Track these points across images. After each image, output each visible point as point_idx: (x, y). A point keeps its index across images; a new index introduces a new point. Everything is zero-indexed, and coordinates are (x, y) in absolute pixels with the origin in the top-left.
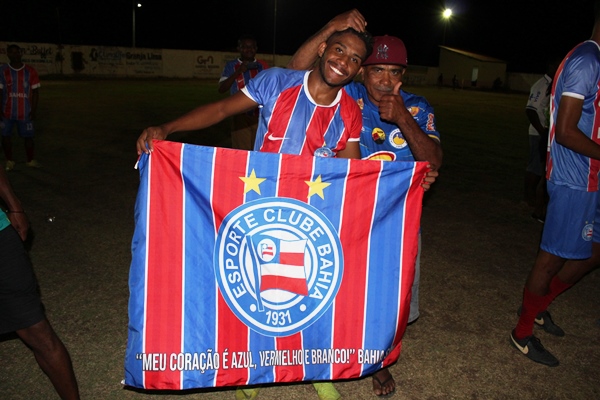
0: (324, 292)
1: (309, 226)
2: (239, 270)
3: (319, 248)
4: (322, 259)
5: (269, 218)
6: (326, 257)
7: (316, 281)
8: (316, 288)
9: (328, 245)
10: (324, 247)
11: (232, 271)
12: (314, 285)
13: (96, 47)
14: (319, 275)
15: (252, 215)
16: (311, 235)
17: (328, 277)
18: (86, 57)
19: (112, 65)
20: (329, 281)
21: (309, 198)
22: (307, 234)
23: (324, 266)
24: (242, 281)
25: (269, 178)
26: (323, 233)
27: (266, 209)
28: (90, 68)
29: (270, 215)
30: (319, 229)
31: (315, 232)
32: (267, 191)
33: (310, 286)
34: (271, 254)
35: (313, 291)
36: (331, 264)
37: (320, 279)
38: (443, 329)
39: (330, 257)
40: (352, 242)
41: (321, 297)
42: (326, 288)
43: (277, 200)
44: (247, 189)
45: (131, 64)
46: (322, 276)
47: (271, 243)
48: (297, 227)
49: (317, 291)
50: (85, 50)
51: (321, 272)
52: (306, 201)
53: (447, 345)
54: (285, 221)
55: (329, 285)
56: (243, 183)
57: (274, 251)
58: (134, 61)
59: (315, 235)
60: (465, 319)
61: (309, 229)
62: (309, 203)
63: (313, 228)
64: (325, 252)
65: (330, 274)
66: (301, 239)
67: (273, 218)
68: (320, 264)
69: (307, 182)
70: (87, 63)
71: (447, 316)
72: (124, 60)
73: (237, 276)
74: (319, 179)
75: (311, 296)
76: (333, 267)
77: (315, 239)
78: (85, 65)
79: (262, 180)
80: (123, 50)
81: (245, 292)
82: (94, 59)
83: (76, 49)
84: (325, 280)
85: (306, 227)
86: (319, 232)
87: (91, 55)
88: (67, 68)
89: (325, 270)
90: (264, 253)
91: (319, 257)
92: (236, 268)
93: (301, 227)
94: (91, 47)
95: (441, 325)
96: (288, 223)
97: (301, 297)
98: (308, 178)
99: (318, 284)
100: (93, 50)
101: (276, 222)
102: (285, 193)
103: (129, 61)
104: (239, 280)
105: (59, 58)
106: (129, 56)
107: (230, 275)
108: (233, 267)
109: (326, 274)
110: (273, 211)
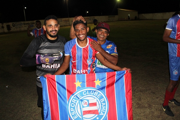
0: (104, 113)
1: (97, 94)
2: (75, 111)
3: (101, 100)
4: (102, 103)
5: (85, 94)
6: (103, 102)
7: (101, 110)
8: (101, 112)
9: (103, 99)
10: (102, 99)
11: (73, 111)
12: (101, 111)
13: (14, 23)
14: (102, 108)
15: (79, 94)
16: (98, 96)
17: (105, 108)
18: (11, 26)
19: (20, 27)
20: (105, 109)
21: (96, 86)
22: (96, 96)
23: (103, 105)
24: (76, 114)
25: (83, 82)
26: (101, 95)
27: (83, 91)
28: (13, 29)
29: (85, 93)
30: (100, 94)
31: (99, 95)
32: (83, 86)
33: (99, 112)
34: (87, 104)
35: (100, 113)
36: (105, 104)
37: (102, 109)
38: (138, 108)
39: (104, 102)
40: (110, 97)
41: (103, 114)
42: (104, 111)
43: (86, 88)
44: (77, 86)
45: (26, 26)
46: (103, 108)
47: (86, 101)
48: (93, 95)
49: (102, 113)
50: (11, 24)
51: (102, 107)
52: (95, 87)
53: (140, 114)
54: (89, 94)
55: (105, 110)
56: (75, 85)
57: (87, 103)
58: (26, 25)
59: (99, 96)
60: (144, 103)
61: (97, 95)
62: (96, 88)
63: (98, 94)
64: (103, 101)
65: (105, 107)
66: (95, 98)
67: (86, 94)
68: (102, 104)
69: (94, 81)
70: (12, 28)
71: (138, 103)
72: (23, 25)
73: (74, 113)
74: (98, 80)
75: (100, 114)
76: (106, 104)
77: (99, 98)
78: (11, 28)
79: (81, 83)
80: (22, 22)
81: (77, 117)
82: (14, 26)
83: (8, 24)
84: (104, 109)
85: (96, 94)
86: (100, 95)
87: (13, 25)
88: (6, 30)
89: (103, 106)
90: (84, 104)
91: (101, 103)
92: (74, 110)
93: (95, 95)
94: (12, 23)
95: (137, 107)
96: (90, 94)
97: (97, 115)
98: (95, 80)
99: (102, 111)
100: (13, 24)
101: (87, 95)
102: (88, 85)
103: (25, 25)
104: (75, 114)
105: (3, 27)
106: (24, 24)
107: (72, 113)
108: (73, 110)
109: (104, 107)
110: (85, 92)
